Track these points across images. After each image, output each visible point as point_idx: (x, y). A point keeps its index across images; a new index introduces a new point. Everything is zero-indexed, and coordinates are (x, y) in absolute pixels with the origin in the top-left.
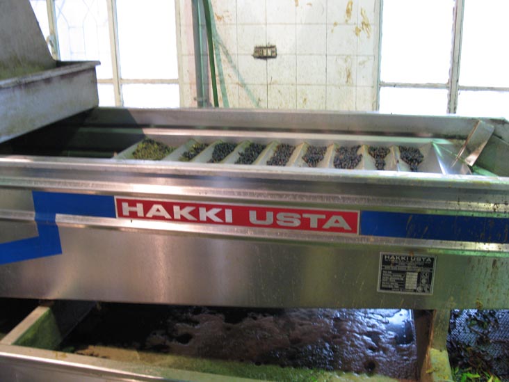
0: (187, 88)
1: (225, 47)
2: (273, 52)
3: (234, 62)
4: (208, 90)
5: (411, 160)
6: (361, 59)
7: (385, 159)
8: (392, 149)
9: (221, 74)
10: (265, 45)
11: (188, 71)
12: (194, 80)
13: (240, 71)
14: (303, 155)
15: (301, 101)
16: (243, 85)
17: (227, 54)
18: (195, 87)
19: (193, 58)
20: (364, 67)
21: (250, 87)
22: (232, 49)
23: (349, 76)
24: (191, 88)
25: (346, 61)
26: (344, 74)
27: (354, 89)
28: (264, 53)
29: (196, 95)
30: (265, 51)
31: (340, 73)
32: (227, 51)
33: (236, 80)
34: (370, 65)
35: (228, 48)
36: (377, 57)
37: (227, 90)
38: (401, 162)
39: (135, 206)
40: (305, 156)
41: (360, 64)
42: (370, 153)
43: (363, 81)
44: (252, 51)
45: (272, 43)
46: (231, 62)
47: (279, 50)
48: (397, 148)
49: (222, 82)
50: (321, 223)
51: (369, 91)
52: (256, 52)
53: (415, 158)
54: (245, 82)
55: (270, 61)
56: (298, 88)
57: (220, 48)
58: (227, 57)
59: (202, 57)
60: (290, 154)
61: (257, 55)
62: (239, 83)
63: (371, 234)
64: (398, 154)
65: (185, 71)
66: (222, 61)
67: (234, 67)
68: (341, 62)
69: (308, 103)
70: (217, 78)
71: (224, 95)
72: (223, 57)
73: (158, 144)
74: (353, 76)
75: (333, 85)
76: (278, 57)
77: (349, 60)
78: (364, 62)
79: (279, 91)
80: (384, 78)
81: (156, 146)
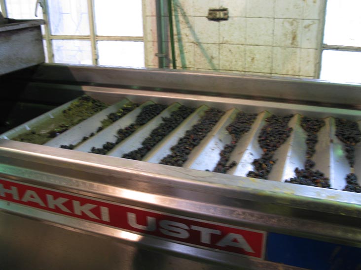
0: (150, 45)
1: (183, 10)
2: (225, 14)
3: (191, 23)
4: (167, 47)
5: (348, 138)
6: (307, 22)
7: (318, 134)
8: (327, 121)
9: (179, 34)
10: (218, 8)
11: (151, 30)
12: (156, 39)
13: (196, 30)
14: (227, 124)
15: (249, 59)
16: (198, 44)
17: (184, 15)
18: (156, 44)
19: (155, 18)
20: (309, 30)
21: (205, 46)
22: (190, 11)
23: (294, 38)
24: (153, 45)
25: (292, 24)
26: (290, 36)
27: (298, 50)
28: (217, 15)
29: (157, 52)
30: (218, 13)
31: (285, 35)
32: (184, 13)
33: (192, 39)
34: (315, 28)
35: (185, 10)
36: (322, 21)
37: (184, 48)
38: (336, 140)
39: (9, 189)
40: (230, 126)
41: (305, 27)
42: (302, 126)
43: (307, 43)
44: (206, 14)
45: (225, 7)
46: (188, 23)
47: (231, 13)
48: (333, 121)
49: (180, 40)
50: (215, 239)
51: (312, 53)
52: (210, 14)
53: (352, 135)
54: (200, 41)
55: (223, 22)
56: (248, 48)
57: (179, 10)
58: (184, 18)
59: (162, 18)
60: (216, 122)
61: (211, 17)
62: (195, 42)
63: (279, 262)
64: (334, 129)
65: (148, 31)
66: (180, 22)
67: (190, 27)
68: (287, 25)
69: (256, 62)
70: (175, 37)
71: (182, 52)
72: (181, 18)
73: (94, 101)
74: (298, 39)
75: (279, 46)
76: (230, 19)
77: (295, 23)
78: (309, 25)
79: (230, 51)
80: (327, 41)
81: (90, 104)
